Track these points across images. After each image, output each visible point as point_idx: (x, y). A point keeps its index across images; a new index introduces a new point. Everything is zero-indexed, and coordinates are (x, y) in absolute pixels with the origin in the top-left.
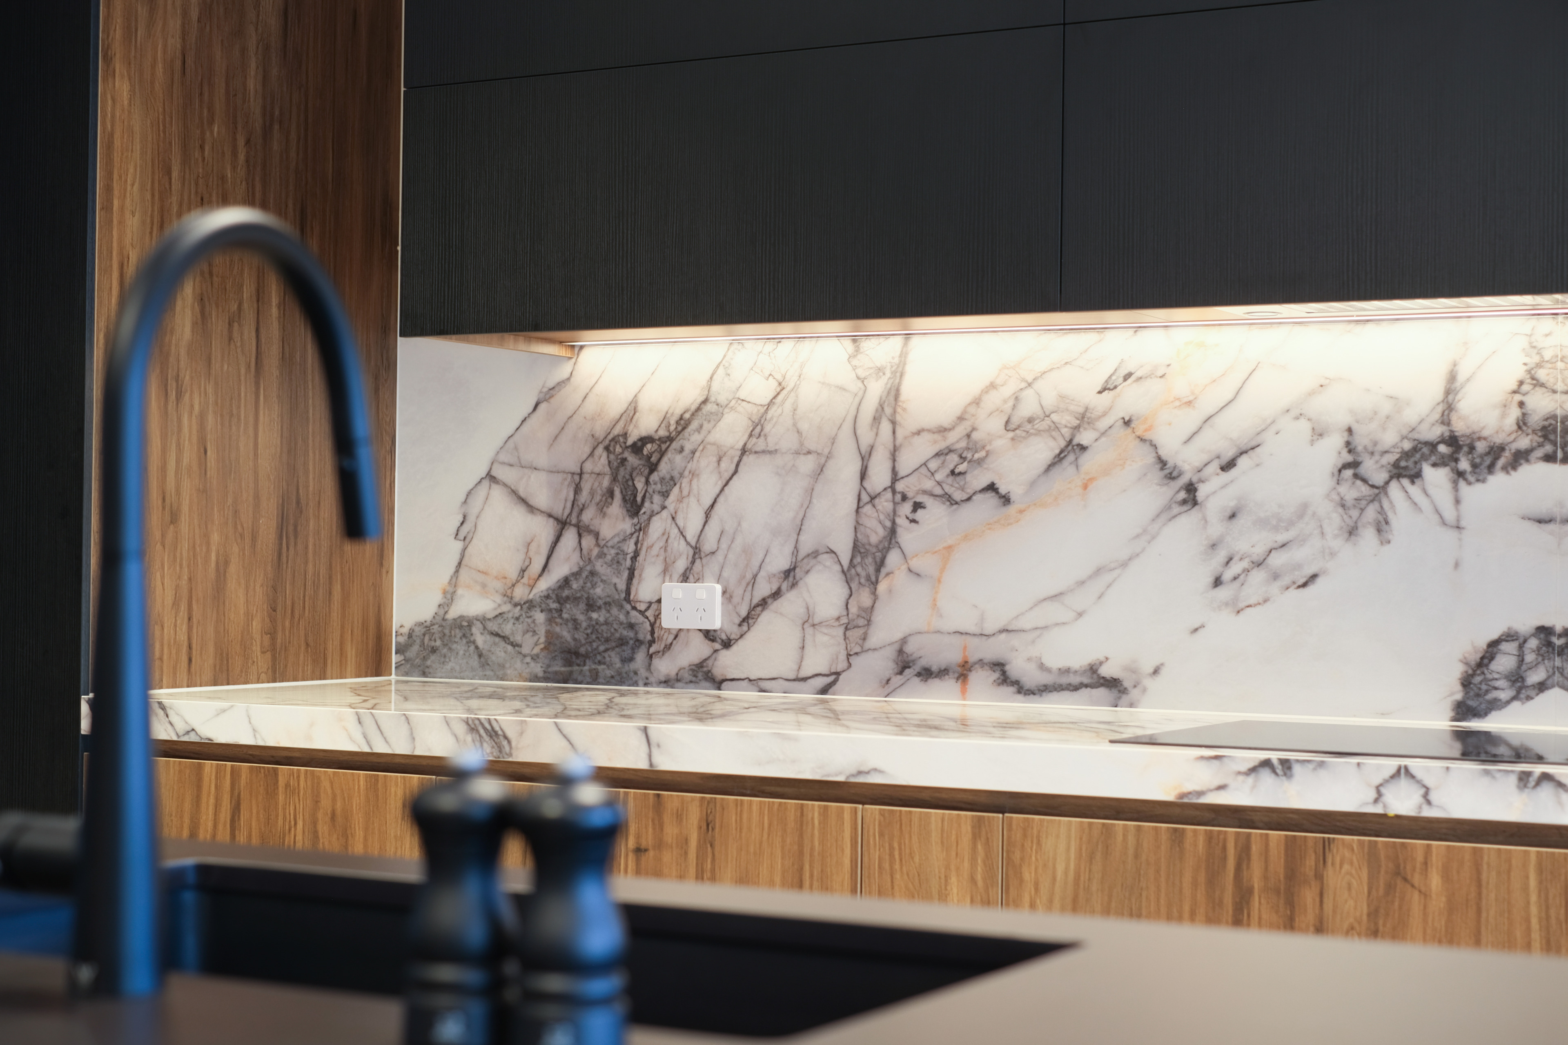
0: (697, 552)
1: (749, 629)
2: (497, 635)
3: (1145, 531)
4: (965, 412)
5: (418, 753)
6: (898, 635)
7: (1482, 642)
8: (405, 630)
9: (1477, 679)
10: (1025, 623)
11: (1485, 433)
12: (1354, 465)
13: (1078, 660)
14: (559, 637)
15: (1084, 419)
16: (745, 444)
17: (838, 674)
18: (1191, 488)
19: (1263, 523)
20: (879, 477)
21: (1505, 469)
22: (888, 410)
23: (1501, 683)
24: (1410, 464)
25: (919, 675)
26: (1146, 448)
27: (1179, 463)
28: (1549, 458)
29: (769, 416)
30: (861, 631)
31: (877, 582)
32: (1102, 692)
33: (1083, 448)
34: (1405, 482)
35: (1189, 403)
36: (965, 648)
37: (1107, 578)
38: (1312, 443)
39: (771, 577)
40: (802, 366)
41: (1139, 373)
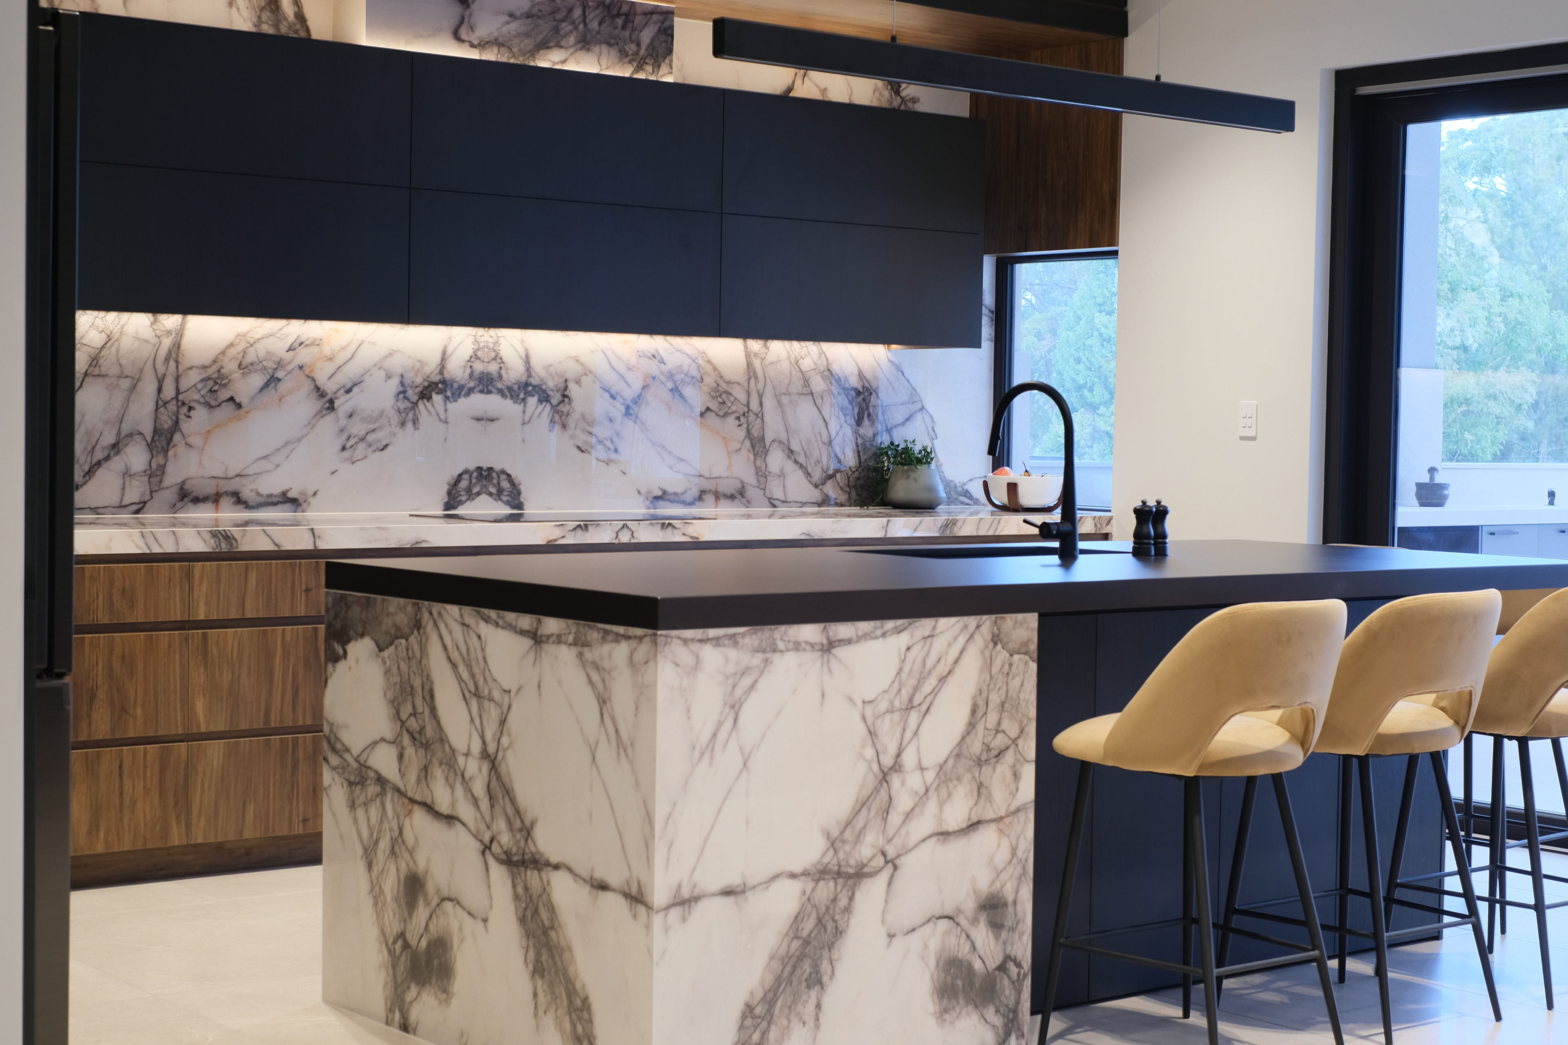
1: (90, 479)
3: (309, 423)
4: (217, 358)
5: (180, 551)
6: (180, 480)
7: (455, 475)
9: (454, 491)
10: (250, 471)
11: (457, 379)
12: (404, 392)
13: (277, 490)
15: (280, 364)
16: (87, 371)
17: (145, 503)
18: (331, 402)
19: (364, 420)
20: (169, 391)
21: (464, 396)
22: (174, 355)
23: (463, 493)
24: (427, 392)
25: (192, 501)
26: (309, 381)
27: (326, 389)
28: (482, 392)
29: (102, 354)
30: (158, 478)
31: (168, 450)
32: (288, 506)
33: (279, 380)
34: (425, 401)
35: (331, 359)
36: (217, 486)
37: (291, 447)
38: (386, 381)
39: (103, 448)
40: (123, 326)
41: (307, 343)
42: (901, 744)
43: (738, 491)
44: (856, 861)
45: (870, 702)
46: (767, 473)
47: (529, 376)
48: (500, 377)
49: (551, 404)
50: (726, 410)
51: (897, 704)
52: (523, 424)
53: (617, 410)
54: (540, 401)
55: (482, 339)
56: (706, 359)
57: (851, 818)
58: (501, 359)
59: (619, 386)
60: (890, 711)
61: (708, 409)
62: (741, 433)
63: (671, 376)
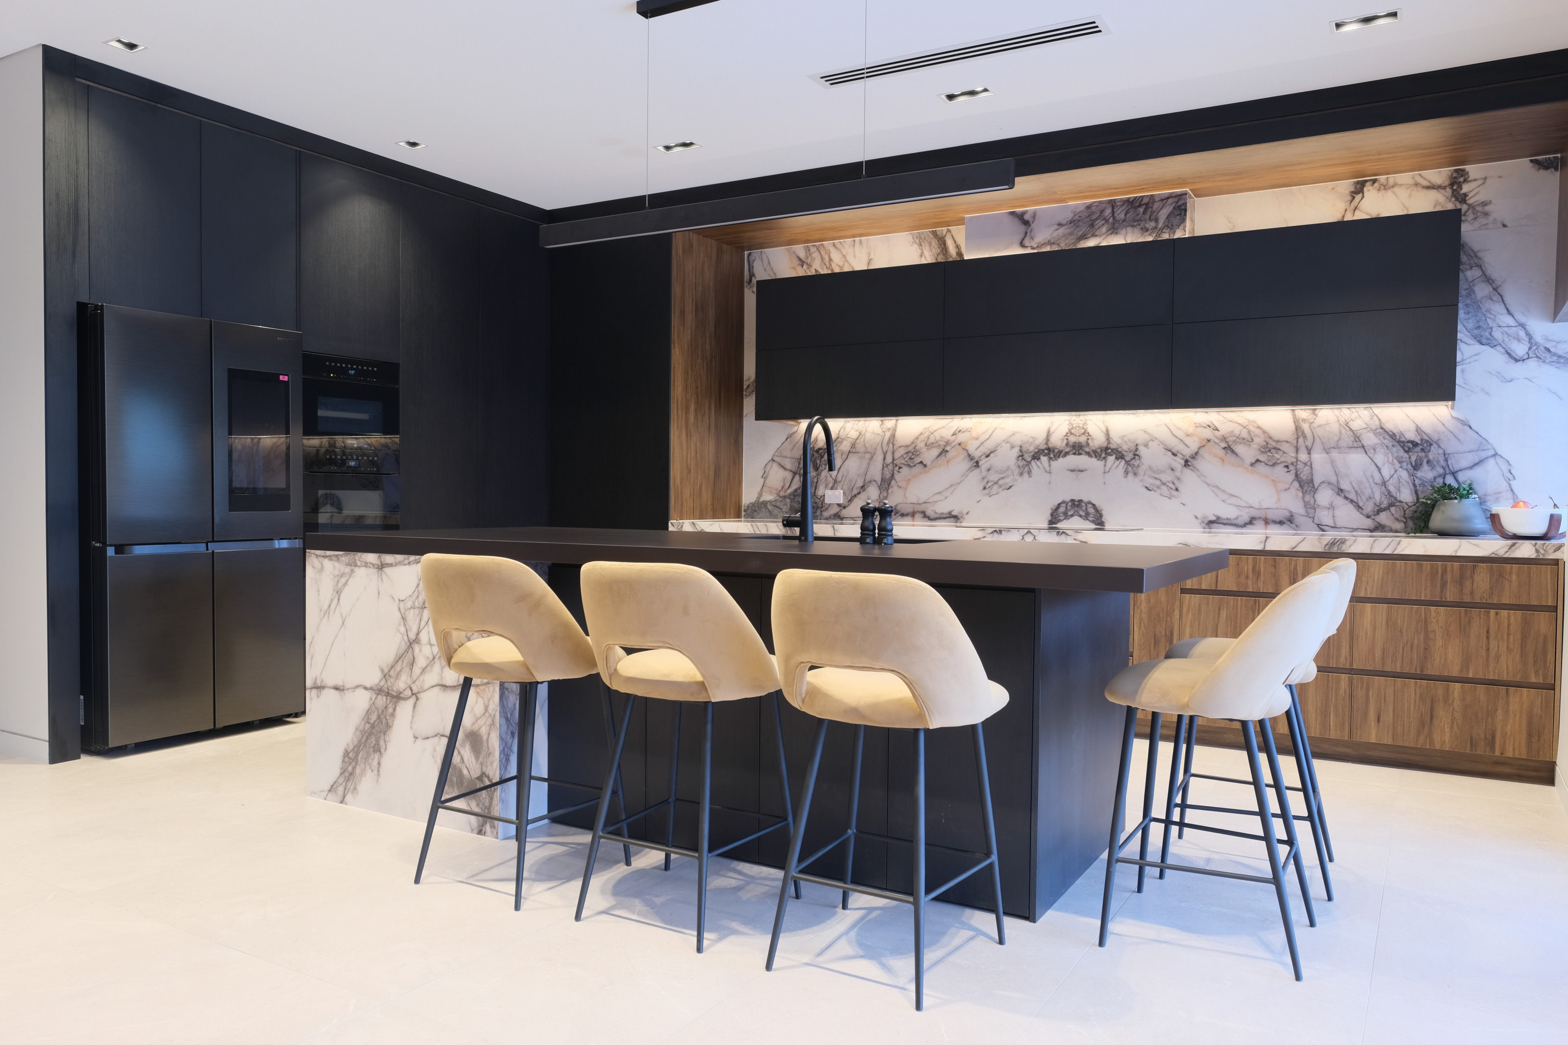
0: (835, 481)
1: (851, 503)
2: (775, 506)
3: (964, 474)
4: (914, 441)
6: (895, 504)
7: (1056, 504)
8: (746, 505)
9: (1055, 514)
10: (931, 500)
11: (1057, 447)
12: (1022, 456)
13: (946, 510)
14: (794, 506)
15: (948, 443)
16: (850, 450)
18: (977, 462)
19: (997, 472)
20: (889, 459)
21: (1063, 457)
22: (892, 441)
23: (1061, 515)
25: (900, 515)
26: (965, 451)
27: (974, 456)
28: (1074, 454)
29: (857, 442)
31: (888, 489)
32: (952, 519)
33: (947, 451)
34: (1036, 460)
35: (977, 439)
36: (914, 508)
37: (954, 487)
38: (1011, 450)
39: (857, 488)
40: (866, 428)
41: (963, 430)
42: (419, 628)
43: (1286, 519)
44: (397, 689)
45: (402, 601)
46: (1316, 506)
47: (1109, 443)
48: (1088, 444)
49: (1125, 460)
50: (1275, 461)
51: (417, 604)
52: (1105, 473)
53: (1178, 463)
54: (1117, 458)
55: (1075, 422)
56: (1256, 426)
57: (394, 664)
58: (1088, 433)
59: (1179, 447)
60: (413, 607)
61: (1258, 461)
62: (1291, 477)
63: (1224, 439)
